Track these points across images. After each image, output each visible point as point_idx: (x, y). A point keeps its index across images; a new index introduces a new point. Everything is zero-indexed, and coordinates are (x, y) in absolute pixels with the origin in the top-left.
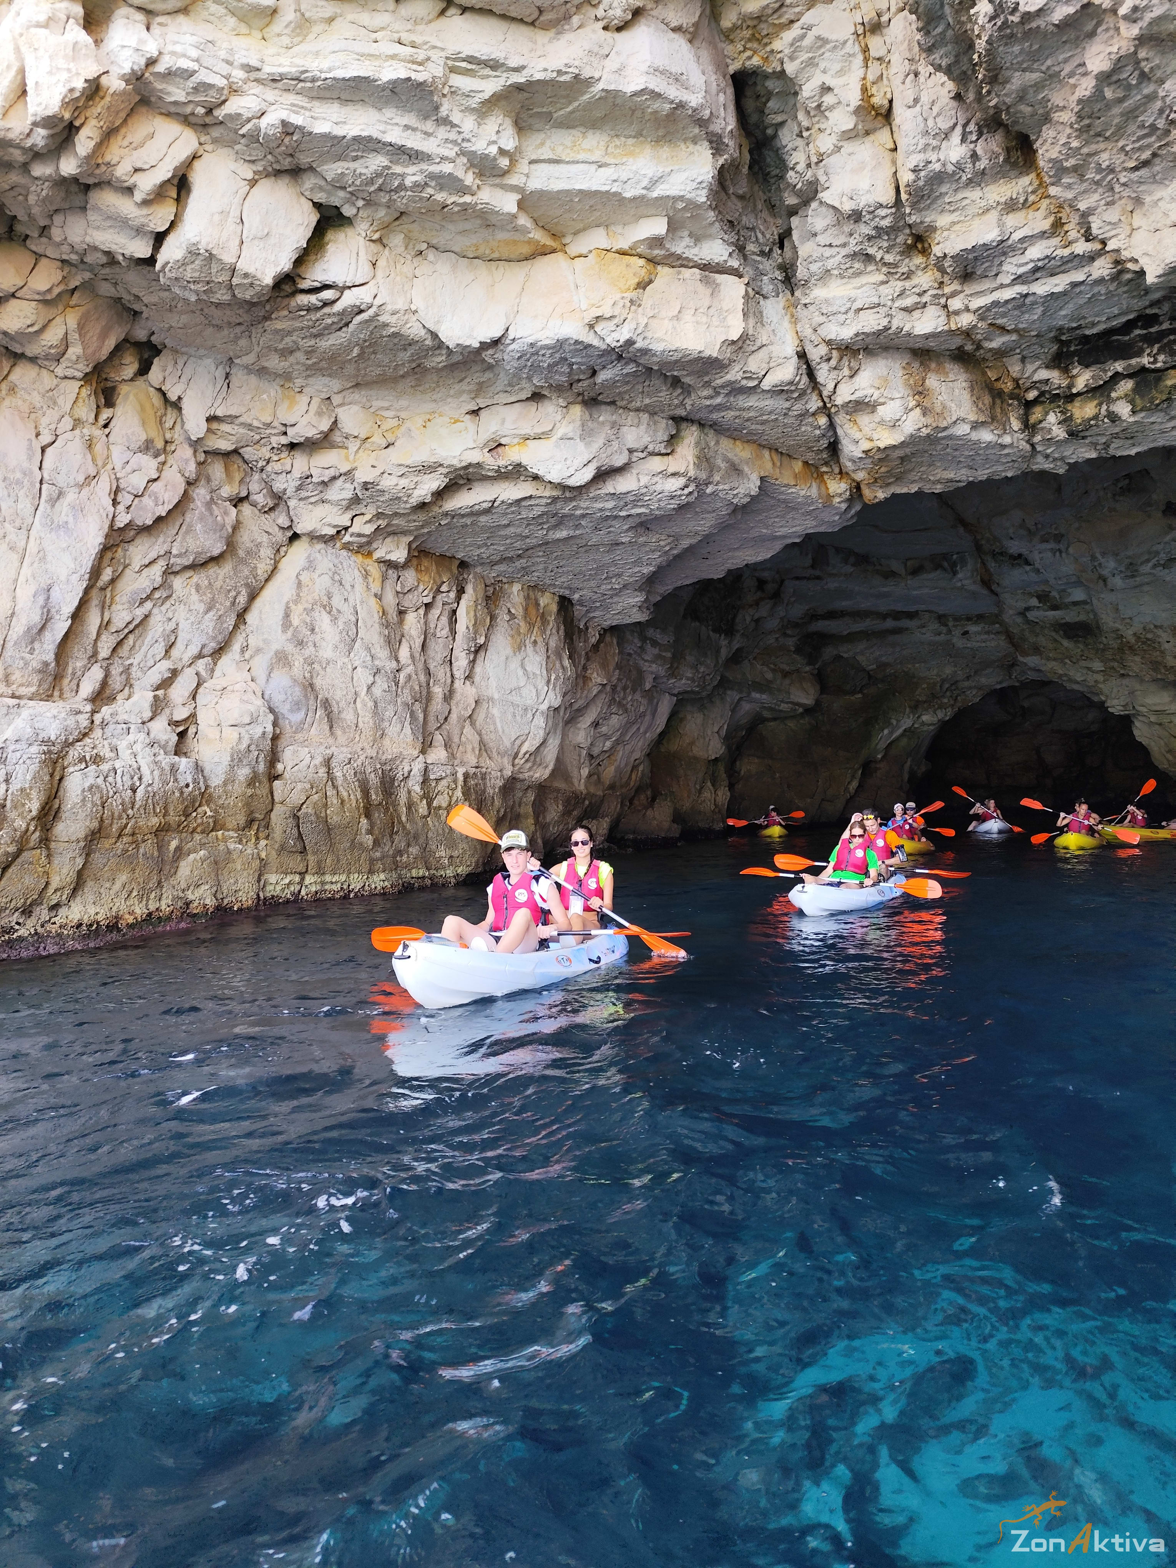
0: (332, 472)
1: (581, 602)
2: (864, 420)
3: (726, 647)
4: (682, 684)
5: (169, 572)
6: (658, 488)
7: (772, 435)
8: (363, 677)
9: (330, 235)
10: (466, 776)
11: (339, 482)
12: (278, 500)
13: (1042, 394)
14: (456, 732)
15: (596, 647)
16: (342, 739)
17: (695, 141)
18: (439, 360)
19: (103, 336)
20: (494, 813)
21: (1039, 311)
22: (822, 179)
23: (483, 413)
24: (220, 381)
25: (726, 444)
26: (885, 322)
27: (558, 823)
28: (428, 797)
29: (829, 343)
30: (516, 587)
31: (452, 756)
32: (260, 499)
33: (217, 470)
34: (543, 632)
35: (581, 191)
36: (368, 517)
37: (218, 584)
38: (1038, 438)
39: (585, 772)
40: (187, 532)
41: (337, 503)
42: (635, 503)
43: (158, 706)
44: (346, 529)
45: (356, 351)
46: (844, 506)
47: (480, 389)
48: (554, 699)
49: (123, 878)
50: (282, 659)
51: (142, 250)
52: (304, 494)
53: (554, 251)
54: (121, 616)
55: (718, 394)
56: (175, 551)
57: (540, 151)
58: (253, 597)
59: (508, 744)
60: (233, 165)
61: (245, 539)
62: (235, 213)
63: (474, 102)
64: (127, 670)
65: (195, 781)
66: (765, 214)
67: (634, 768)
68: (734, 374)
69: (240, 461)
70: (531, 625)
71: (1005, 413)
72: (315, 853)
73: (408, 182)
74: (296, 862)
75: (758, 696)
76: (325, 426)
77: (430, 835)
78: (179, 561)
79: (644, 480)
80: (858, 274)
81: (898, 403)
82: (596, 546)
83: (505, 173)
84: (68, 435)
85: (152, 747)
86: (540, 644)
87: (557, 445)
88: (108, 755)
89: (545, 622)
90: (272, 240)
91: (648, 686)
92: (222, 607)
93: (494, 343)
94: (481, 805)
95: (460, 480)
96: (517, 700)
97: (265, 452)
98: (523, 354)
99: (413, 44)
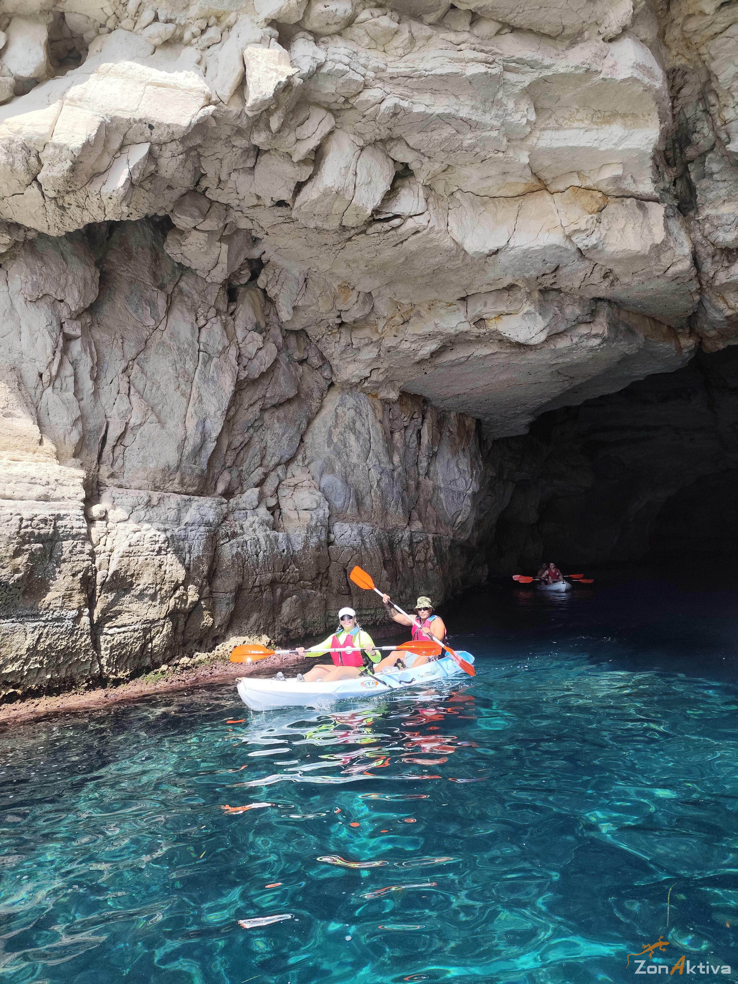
0: (366, 341)
1: (488, 423)
3: (546, 451)
4: (520, 476)
5: (263, 409)
6: (584, 344)
8: (374, 474)
9: (398, 183)
10: (433, 540)
11: (369, 348)
12: (326, 360)
14: (423, 510)
16: (365, 517)
19: (238, 256)
20: (447, 564)
23: (469, 299)
24: (302, 284)
25: (624, 315)
28: (412, 554)
29: (714, 246)
30: (453, 414)
31: (423, 527)
32: (315, 361)
33: (292, 342)
34: (468, 444)
35: (571, 147)
36: (382, 370)
37: (290, 416)
40: (276, 383)
41: (364, 361)
43: (261, 498)
44: (366, 378)
45: (402, 260)
46: (687, 355)
48: (474, 487)
49: (255, 616)
50: (328, 466)
51: (286, 196)
52: (345, 356)
53: (539, 190)
54: (238, 438)
56: (268, 395)
57: (548, 122)
58: (309, 424)
59: (450, 517)
60: (352, 137)
61: (305, 386)
62: (352, 169)
63: (517, 90)
64: (240, 475)
65: (288, 548)
68: (651, 267)
69: (304, 336)
70: (461, 438)
72: (357, 595)
73: (465, 144)
74: (346, 602)
76: (366, 312)
77: (415, 579)
78: (269, 401)
79: (575, 340)
83: (525, 137)
84: (214, 320)
85: (262, 524)
86: (467, 451)
87: (523, 317)
88: (240, 531)
89: (469, 437)
90: (373, 185)
91: (505, 477)
92: (292, 431)
93: (496, 252)
94: (441, 559)
95: (448, 344)
96: (453, 487)
97: (323, 330)
98: (516, 257)
99: (483, 51)
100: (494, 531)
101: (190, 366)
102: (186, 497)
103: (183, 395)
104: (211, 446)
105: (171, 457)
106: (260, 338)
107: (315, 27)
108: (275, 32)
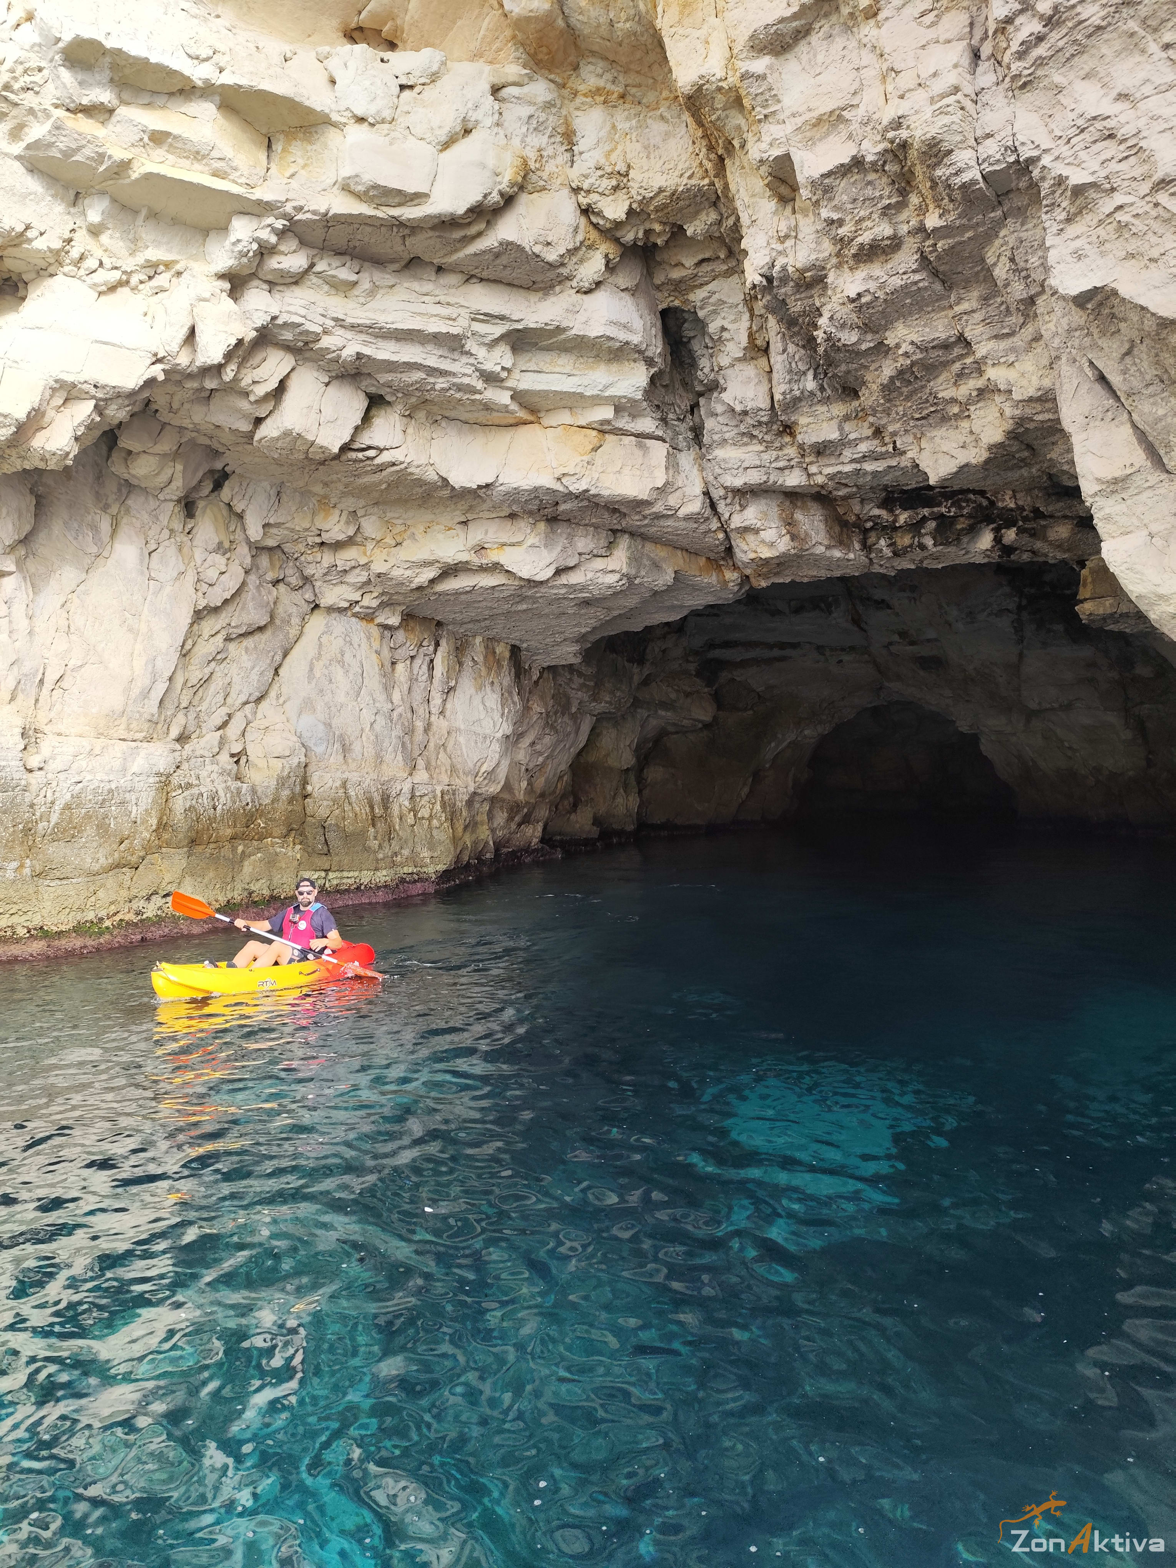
0: (353, 563)
1: (527, 650)
2: (750, 538)
3: (637, 673)
4: (600, 707)
5: (228, 639)
6: (600, 581)
7: (684, 542)
8: (367, 716)
9: (373, 412)
10: (443, 793)
11: (357, 571)
12: (307, 580)
13: (876, 524)
14: (433, 757)
15: (536, 683)
16: (353, 766)
17: (635, 361)
18: (446, 493)
19: (196, 470)
20: (461, 822)
21: (869, 478)
22: (722, 381)
23: (470, 524)
24: (273, 498)
25: (649, 547)
26: (764, 478)
27: (503, 828)
28: (414, 810)
29: (725, 488)
30: (478, 640)
31: (431, 777)
32: (293, 580)
33: (264, 561)
34: (498, 674)
35: (555, 391)
36: (375, 594)
37: (262, 646)
38: (873, 555)
39: (524, 784)
40: (243, 608)
41: (353, 584)
42: (581, 591)
43: (222, 742)
44: (357, 602)
45: (384, 486)
46: (736, 588)
47: (471, 508)
48: (506, 728)
49: (211, 874)
50: (307, 705)
51: (245, 426)
52: (328, 578)
53: (532, 423)
54: (195, 674)
55: (645, 517)
56: (233, 624)
57: (528, 364)
58: (285, 655)
59: (471, 765)
60: (316, 374)
61: (280, 610)
62: (316, 407)
63: (487, 340)
64: (198, 717)
65: (253, 801)
66: (681, 391)
67: (561, 778)
68: (658, 508)
69: (280, 553)
70: (490, 669)
71: (849, 538)
72: (336, 855)
73: (438, 387)
74: (324, 862)
75: (663, 713)
76: (351, 532)
77: (416, 840)
78: (235, 630)
79: (590, 575)
80: (746, 444)
81: (774, 531)
82: (547, 615)
83: (503, 380)
84: (167, 543)
85: (221, 774)
86: (496, 684)
87: (527, 551)
88: (195, 782)
89: (500, 666)
90: (339, 422)
91: (574, 710)
92: (264, 664)
93: (487, 486)
94: (452, 816)
95: (450, 571)
96: (478, 730)
97: (301, 547)
98: (507, 493)
99: (448, 304)
101: (138, 597)
102: (133, 744)
103: (130, 630)
104: (161, 688)
105: (115, 699)
106: (223, 561)
107: (269, 277)
108: (227, 286)
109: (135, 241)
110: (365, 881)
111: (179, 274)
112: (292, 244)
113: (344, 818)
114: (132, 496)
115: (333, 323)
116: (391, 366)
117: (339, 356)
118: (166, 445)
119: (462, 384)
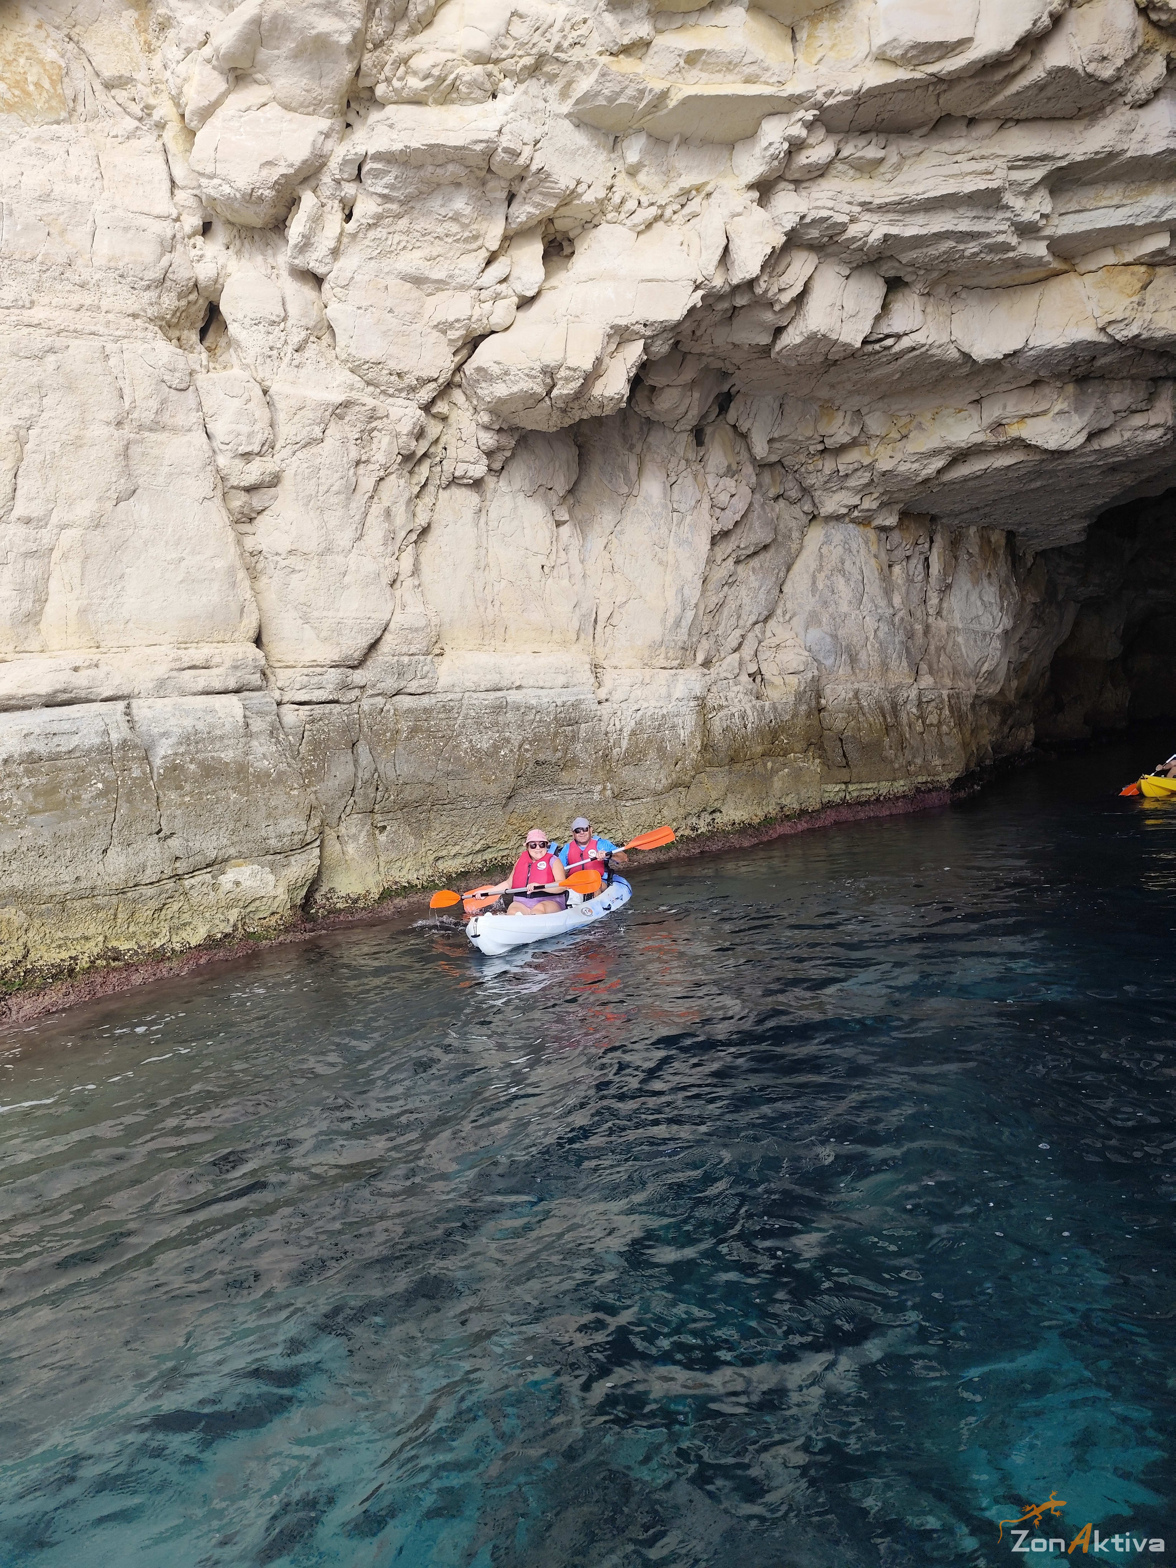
0: (856, 465)
1: (1024, 534)
3: (1128, 549)
4: (1086, 592)
5: (737, 562)
6: (1140, 439)
8: (870, 623)
9: (890, 297)
10: (948, 697)
11: (859, 473)
12: (806, 491)
14: (935, 660)
15: (1030, 570)
16: (861, 676)
18: (965, 370)
19: (708, 396)
20: (968, 726)
23: (985, 401)
24: (777, 411)
28: (922, 717)
30: (973, 530)
31: (935, 682)
32: (793, 494)
33: (767, 478)
34: (995, 565)
35: (1099, 229)
36: (876, 495)
37: (767, 565)
39: (1015, 685)
40: (751, 528)
41: (854, 488)
42: (1114, 455)
43: (740, 663)
44: (856, 507)
45: (897, 376)
47: (988, 383)
48: (1006, 623)
49: (749, 791)
50: (813, 619)
51: (764, 339)
52: (829, 485)
53: (1066, 272)
54: (713, 599)
56: (741, 546)
57: (1070, 205)
58: (789, 570)
59: (971, 666)
60: (837, 269)
61: (782, 526)
62: (838, 304)
63: (1026, 188)
64: (717, 641)
65: (776, 718)
69: (779, 467)
70: (985, 561)
72: (855, 767)
74: (844, 774)
76: (855, 433)
77: (926, 748)
78: (744, 551)
79: (1128, 435)
82: (1062, 490)
83: (1039, 229)
84: (684, 473)
85: (745, 694)
86: (993, 576)
87: (1054, 420)
88: (726, 703)
89: (996, 556)
90: (861, 314)
91: (1060, 597)
92: (770, 582)
93: (1015, 352)
94: (960, 720)
95: (961, 456)
96: (975, 626)
97: (802, 458)
98: (1038, 357)
99: (983, 157)
100: (1048, 674)
101: (664, 530)
102: (673, 671)
103: (660, 563)
104: (690, 614)
105: (655, 632)
106: (733, 483)
107: (797, 176)
108: (756, 195)
109: (667, 173)
110: (883, 791)
111: (709, 195)
112: (820, 133)
113: (859, 730)
114: (652, 433)
115: (859, 209)
116: (918, 241)
117: (866, 243)
118: (688, 375)
119: (996, 244)
